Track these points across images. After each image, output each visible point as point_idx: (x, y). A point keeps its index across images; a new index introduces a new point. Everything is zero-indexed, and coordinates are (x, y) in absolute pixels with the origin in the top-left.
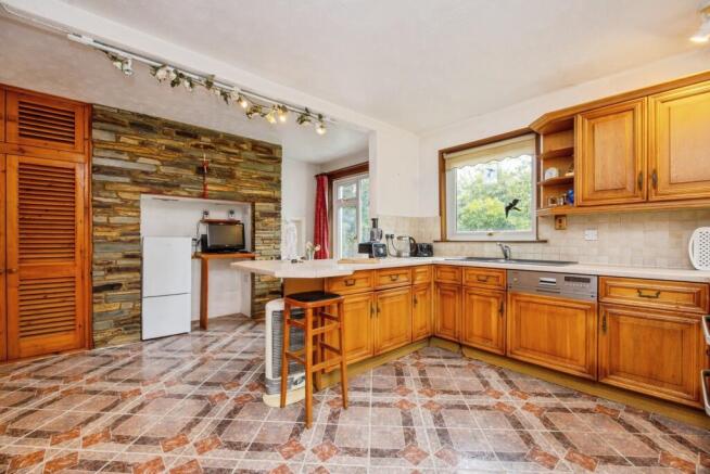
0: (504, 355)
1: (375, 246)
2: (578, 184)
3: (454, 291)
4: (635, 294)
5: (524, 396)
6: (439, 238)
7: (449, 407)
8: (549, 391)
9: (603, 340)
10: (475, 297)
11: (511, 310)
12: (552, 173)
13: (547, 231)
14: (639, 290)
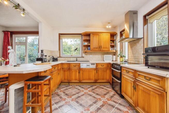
0: (80, 82)
1: (44, 59)
2: (91, 46)
3: (68, 70)
4: (101, 66)
5: (87, 89)
6: (59, 56)
7: (77, 98)
8: (89, 87)
9: (97, 74)
10: (73, 70)
11: (81, 72)
12: (86, 44)
13: (84, 55)
14: (101, 65)
